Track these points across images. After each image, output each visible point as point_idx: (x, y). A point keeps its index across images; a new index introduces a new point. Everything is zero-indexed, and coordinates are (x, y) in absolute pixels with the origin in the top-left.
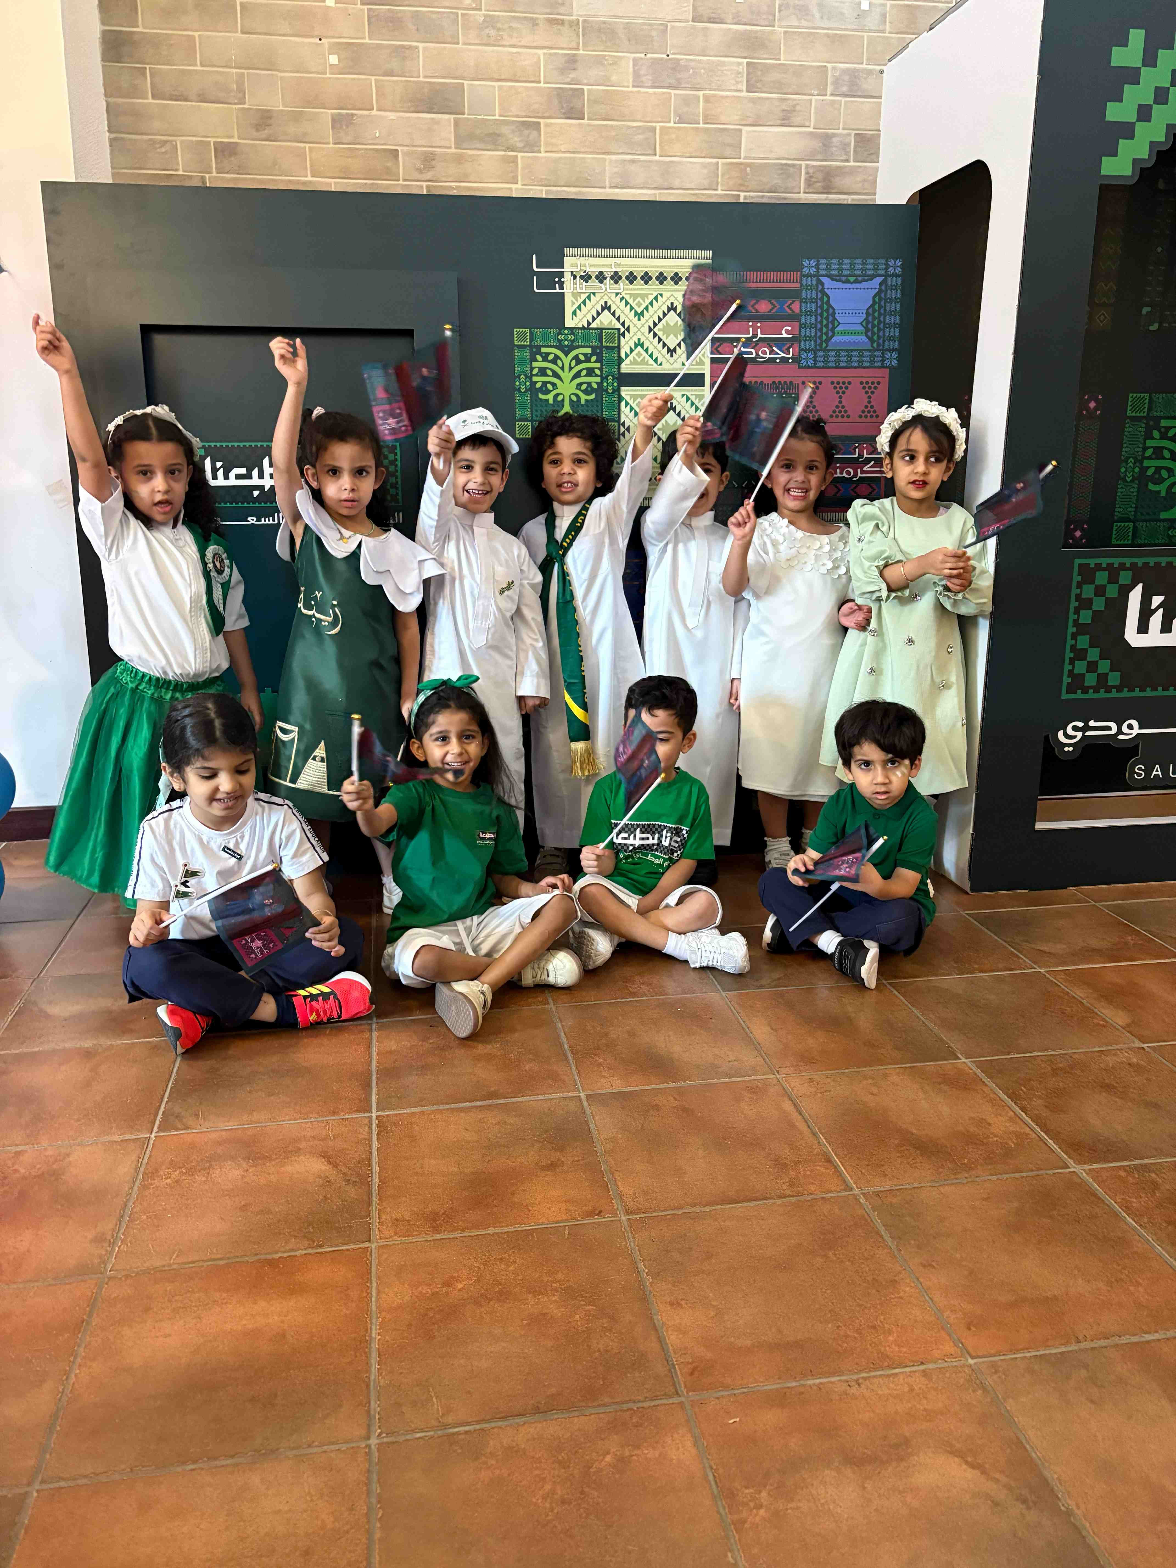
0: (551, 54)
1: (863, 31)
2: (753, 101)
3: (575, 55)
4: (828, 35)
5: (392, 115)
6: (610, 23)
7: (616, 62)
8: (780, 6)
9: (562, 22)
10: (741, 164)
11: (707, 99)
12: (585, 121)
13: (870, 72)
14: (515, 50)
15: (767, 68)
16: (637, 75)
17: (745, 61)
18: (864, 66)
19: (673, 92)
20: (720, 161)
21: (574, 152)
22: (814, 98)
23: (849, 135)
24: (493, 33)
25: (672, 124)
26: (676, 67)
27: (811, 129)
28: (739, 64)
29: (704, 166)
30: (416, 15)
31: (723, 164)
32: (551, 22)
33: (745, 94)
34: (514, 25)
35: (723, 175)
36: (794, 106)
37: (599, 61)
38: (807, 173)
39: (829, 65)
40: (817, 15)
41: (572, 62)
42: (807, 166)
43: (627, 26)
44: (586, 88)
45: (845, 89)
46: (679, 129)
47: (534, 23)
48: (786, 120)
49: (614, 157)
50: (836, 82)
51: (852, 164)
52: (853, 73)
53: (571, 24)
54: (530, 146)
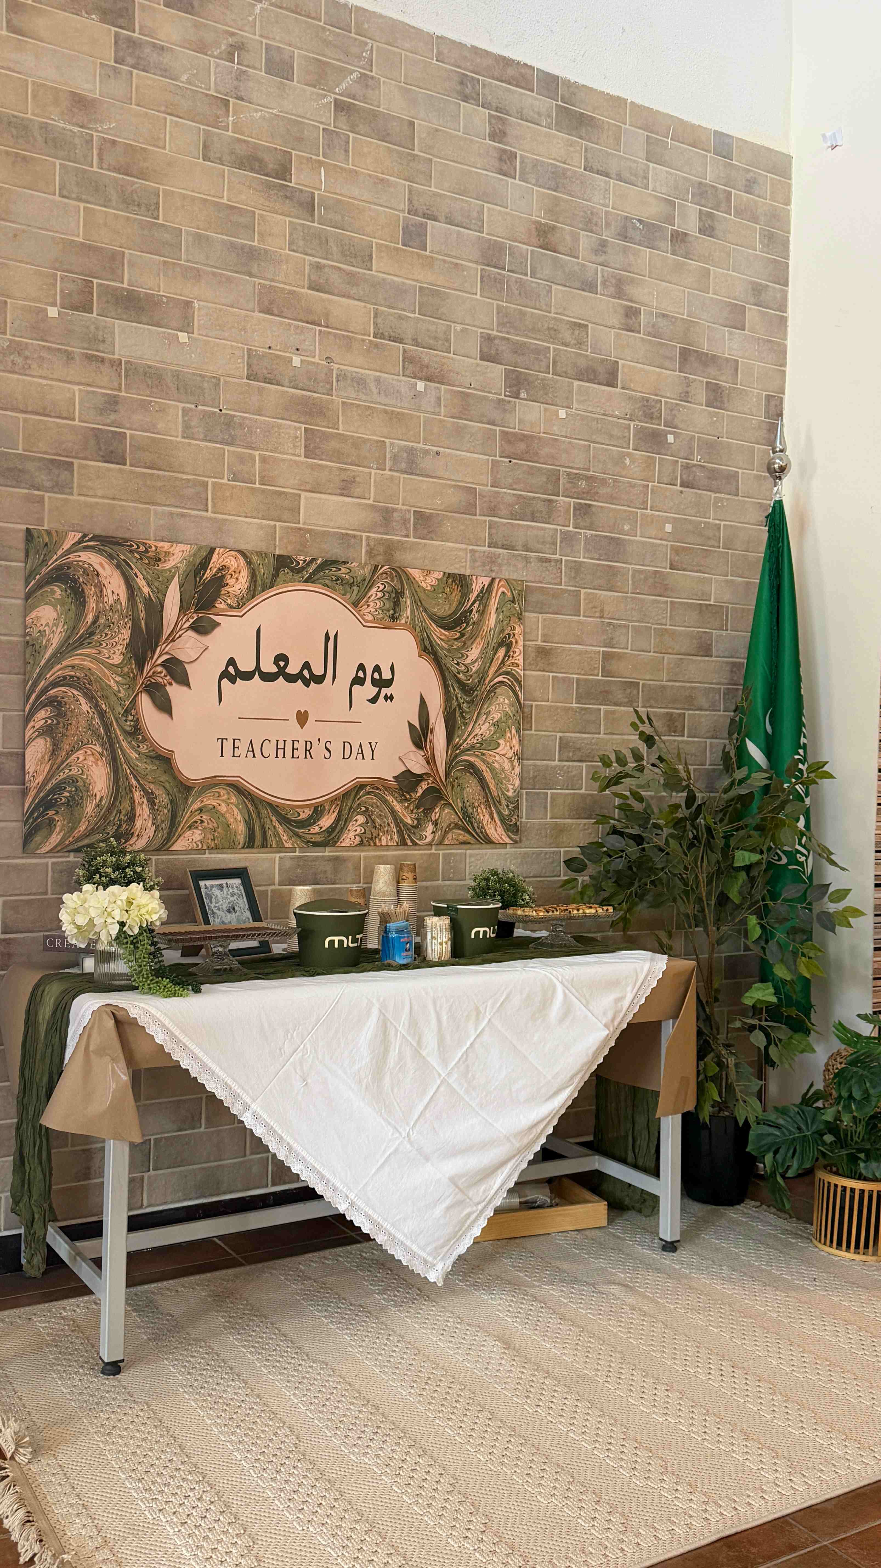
0: (88, 392)
1: (419, 410)
2: (313, 467)
3: (115, 396)
4: (386, 412)
6: (157, 368)
7: (162, 410)
8: (338, 376)
9: (103, 360)
10: (300, 529)
11: (264, 460)
12: (127, 467)
13: (427, 452)
14: (45, 382)
15: (326, 437)
16: (187, 426)
17: (303, 426)
18: (421, 445)
19: (227, 448)
20: (278, 524)
21: (114, 499)
22: (373, 471)
23: (409, 511)
24: (19, 360)
25: (225, 481)
26: (229, 423)
27: (371, 502)
28: (296, 429)
29: (261, 527)
31: (281, 527)
32: (89, 358)
33: (302, 459)
34: (44, 354)
35: (281, 539)
36: (354, 477)
37: (144, 406)
38: (368, 545)
39: (387, 441)
40: (375, 391)
41: (113, 403)
42: (368, 537)
43: (177, 375)
44: (128, 432)
45: (403, 465)
46: (233, 487)
47: (69, 357)
48: (346, 488)
49: (159, 508)
50: (395, 458)
51: (412, 539)
52: (411, 452)
53: (112, 363)
54: (60, 487)
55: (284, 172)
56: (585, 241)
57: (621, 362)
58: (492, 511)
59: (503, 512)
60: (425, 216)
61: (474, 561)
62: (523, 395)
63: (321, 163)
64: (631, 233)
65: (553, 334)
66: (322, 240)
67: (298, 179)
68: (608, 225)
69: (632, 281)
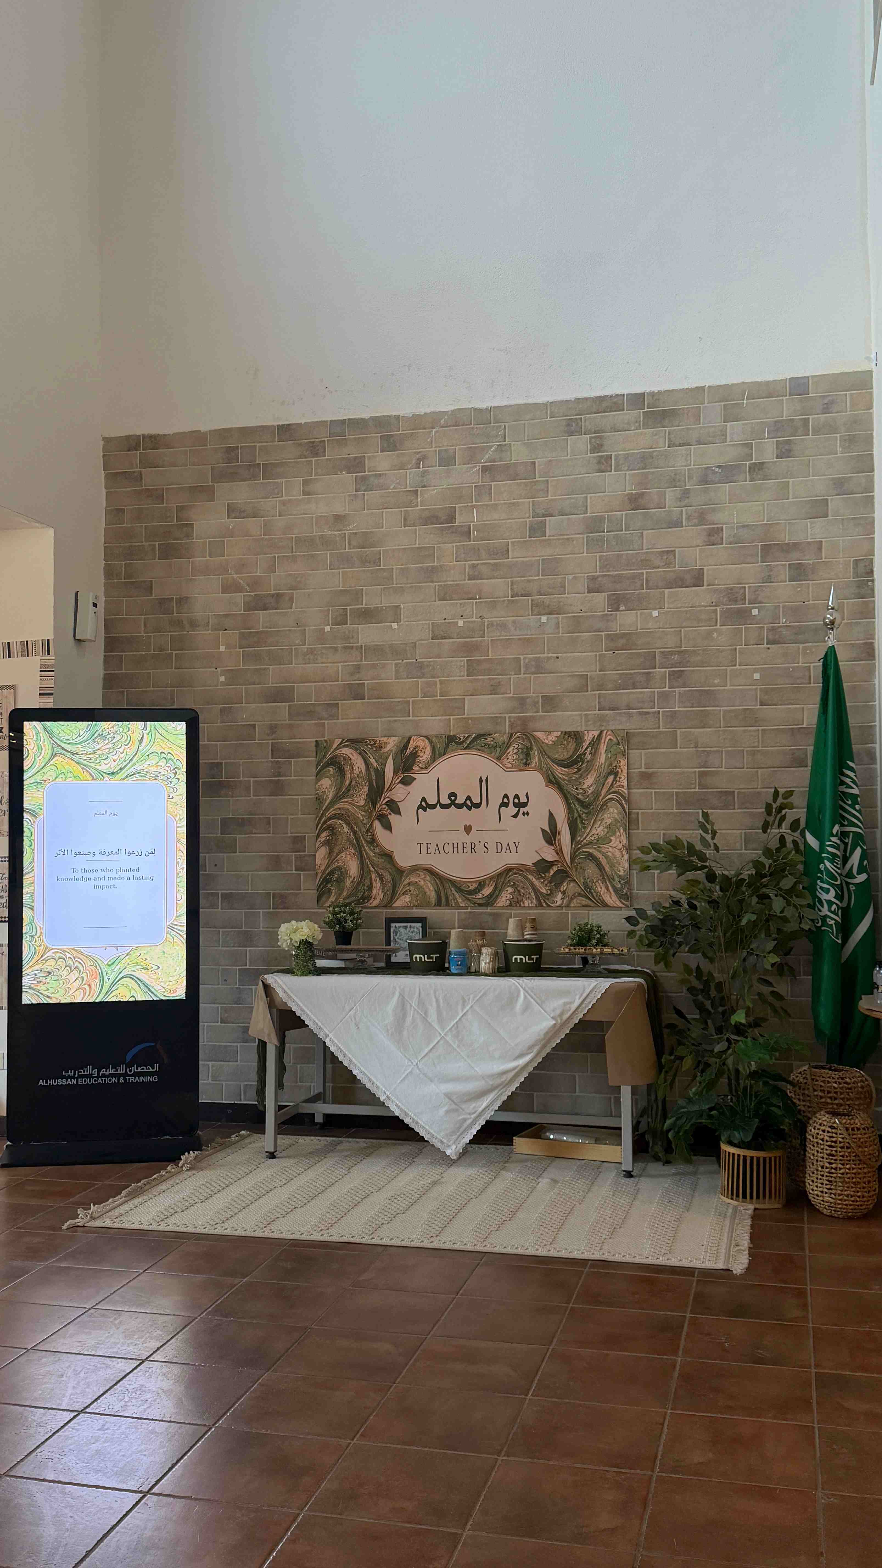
0: (345, 666)
1: (544, 634)
2: (471, 681)
3: (358, 665)
4: (520, 639)
5: (253, 706)
6: (380, 645)
7: (384, 666)
8: (488, 625)
9: (352, 647)
10: (465, 718)
11: (441, 682)
12: (366, 700)
13: (549, 658)
14: (324, 665)
15: (479, 662)
16: (397, 671)
17: (466, 659)
18: (546, 655)
19: (420, 680)
20: (451, 717)
21: (359, 718)
22: (512, 677)
23: (538, 696)
24: (312, 657)
25: (419, 698)
26: (421, 666)
27: (511, 695)
28: (461, 661)
29: (441, 720)
30: (269, 651)
31: (453, 719)
32: (345, 648)
33: (466, 678)
34: (323, 651)
35: (453, 726)
36: (499, 682)
37: (374, 666)
38: (510, 721)
39: (522, 657)
40: (512, 629)
41: (358, 668)
42: (510, 717)
43: (391, 646)
44: (366, 682)
45: (533, 670)
46: (424, 701)
47: (336, 649)
48: (494, 690)
49: (383, 719)
50: (527, 666)
51: (541, 714)
52: (537, 660)
53: (357, 647)
54: (332, 717)
55: (451, 518)
56: (671, 495)
57: (705, 568)
58: (601, 687)
59: (610, 686)
60: (544, 516)
61: (587, 721)
62: (622, 608)
63: (473, 507)
64: (711, 477)
65: (645, 563)
66: (476, 551)
67: (460, 520)
68: (690, 478)
69: (714, 510)
